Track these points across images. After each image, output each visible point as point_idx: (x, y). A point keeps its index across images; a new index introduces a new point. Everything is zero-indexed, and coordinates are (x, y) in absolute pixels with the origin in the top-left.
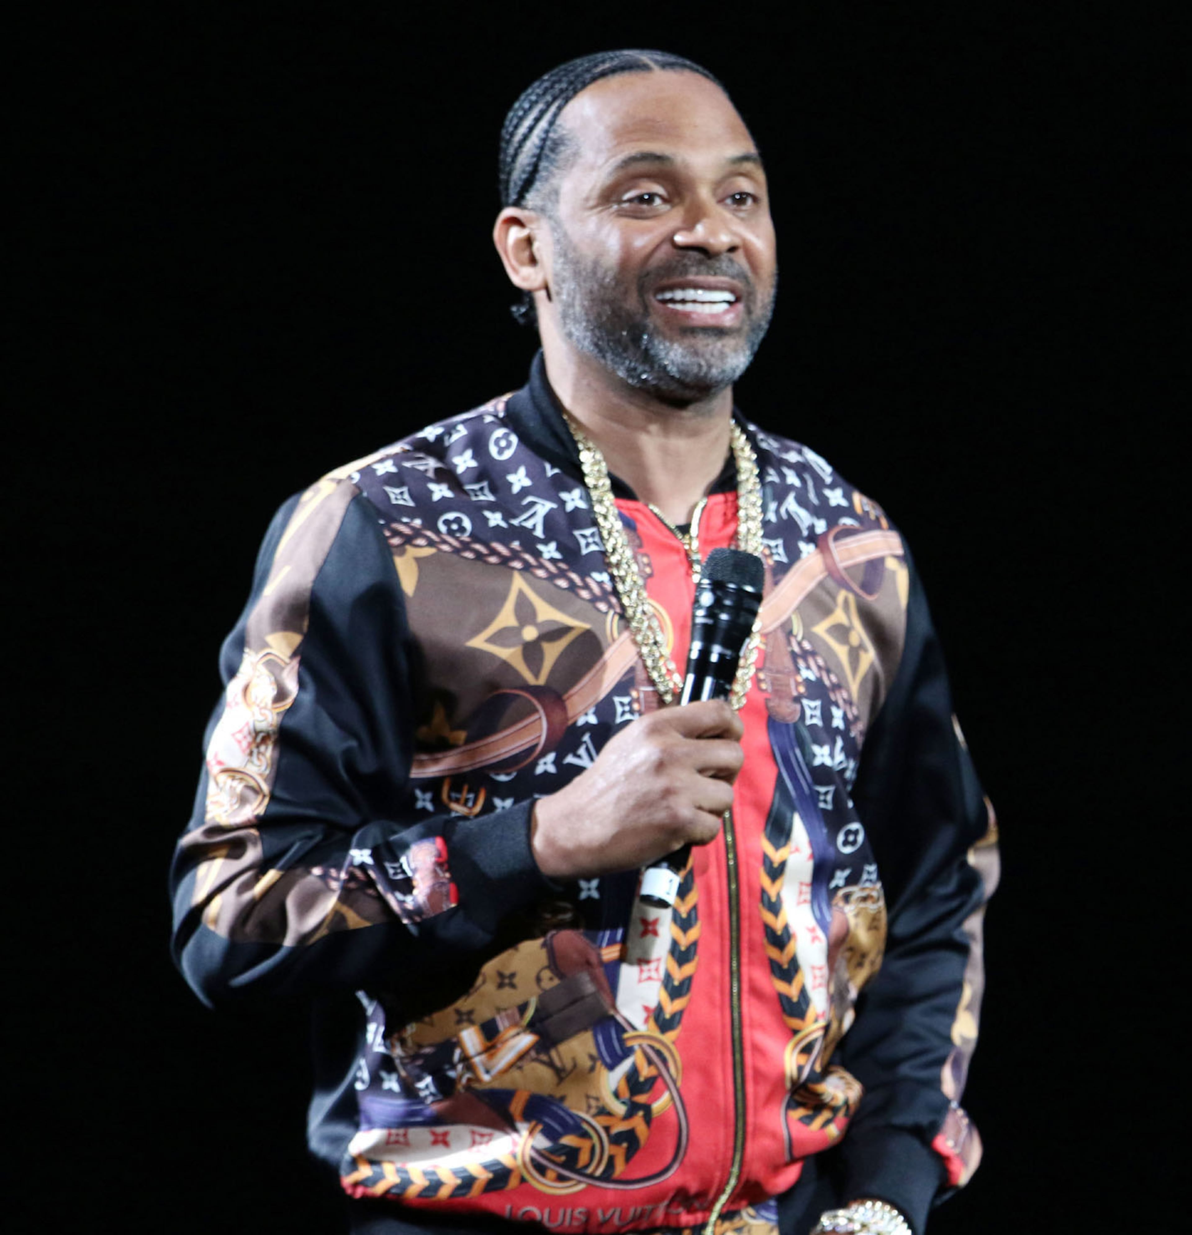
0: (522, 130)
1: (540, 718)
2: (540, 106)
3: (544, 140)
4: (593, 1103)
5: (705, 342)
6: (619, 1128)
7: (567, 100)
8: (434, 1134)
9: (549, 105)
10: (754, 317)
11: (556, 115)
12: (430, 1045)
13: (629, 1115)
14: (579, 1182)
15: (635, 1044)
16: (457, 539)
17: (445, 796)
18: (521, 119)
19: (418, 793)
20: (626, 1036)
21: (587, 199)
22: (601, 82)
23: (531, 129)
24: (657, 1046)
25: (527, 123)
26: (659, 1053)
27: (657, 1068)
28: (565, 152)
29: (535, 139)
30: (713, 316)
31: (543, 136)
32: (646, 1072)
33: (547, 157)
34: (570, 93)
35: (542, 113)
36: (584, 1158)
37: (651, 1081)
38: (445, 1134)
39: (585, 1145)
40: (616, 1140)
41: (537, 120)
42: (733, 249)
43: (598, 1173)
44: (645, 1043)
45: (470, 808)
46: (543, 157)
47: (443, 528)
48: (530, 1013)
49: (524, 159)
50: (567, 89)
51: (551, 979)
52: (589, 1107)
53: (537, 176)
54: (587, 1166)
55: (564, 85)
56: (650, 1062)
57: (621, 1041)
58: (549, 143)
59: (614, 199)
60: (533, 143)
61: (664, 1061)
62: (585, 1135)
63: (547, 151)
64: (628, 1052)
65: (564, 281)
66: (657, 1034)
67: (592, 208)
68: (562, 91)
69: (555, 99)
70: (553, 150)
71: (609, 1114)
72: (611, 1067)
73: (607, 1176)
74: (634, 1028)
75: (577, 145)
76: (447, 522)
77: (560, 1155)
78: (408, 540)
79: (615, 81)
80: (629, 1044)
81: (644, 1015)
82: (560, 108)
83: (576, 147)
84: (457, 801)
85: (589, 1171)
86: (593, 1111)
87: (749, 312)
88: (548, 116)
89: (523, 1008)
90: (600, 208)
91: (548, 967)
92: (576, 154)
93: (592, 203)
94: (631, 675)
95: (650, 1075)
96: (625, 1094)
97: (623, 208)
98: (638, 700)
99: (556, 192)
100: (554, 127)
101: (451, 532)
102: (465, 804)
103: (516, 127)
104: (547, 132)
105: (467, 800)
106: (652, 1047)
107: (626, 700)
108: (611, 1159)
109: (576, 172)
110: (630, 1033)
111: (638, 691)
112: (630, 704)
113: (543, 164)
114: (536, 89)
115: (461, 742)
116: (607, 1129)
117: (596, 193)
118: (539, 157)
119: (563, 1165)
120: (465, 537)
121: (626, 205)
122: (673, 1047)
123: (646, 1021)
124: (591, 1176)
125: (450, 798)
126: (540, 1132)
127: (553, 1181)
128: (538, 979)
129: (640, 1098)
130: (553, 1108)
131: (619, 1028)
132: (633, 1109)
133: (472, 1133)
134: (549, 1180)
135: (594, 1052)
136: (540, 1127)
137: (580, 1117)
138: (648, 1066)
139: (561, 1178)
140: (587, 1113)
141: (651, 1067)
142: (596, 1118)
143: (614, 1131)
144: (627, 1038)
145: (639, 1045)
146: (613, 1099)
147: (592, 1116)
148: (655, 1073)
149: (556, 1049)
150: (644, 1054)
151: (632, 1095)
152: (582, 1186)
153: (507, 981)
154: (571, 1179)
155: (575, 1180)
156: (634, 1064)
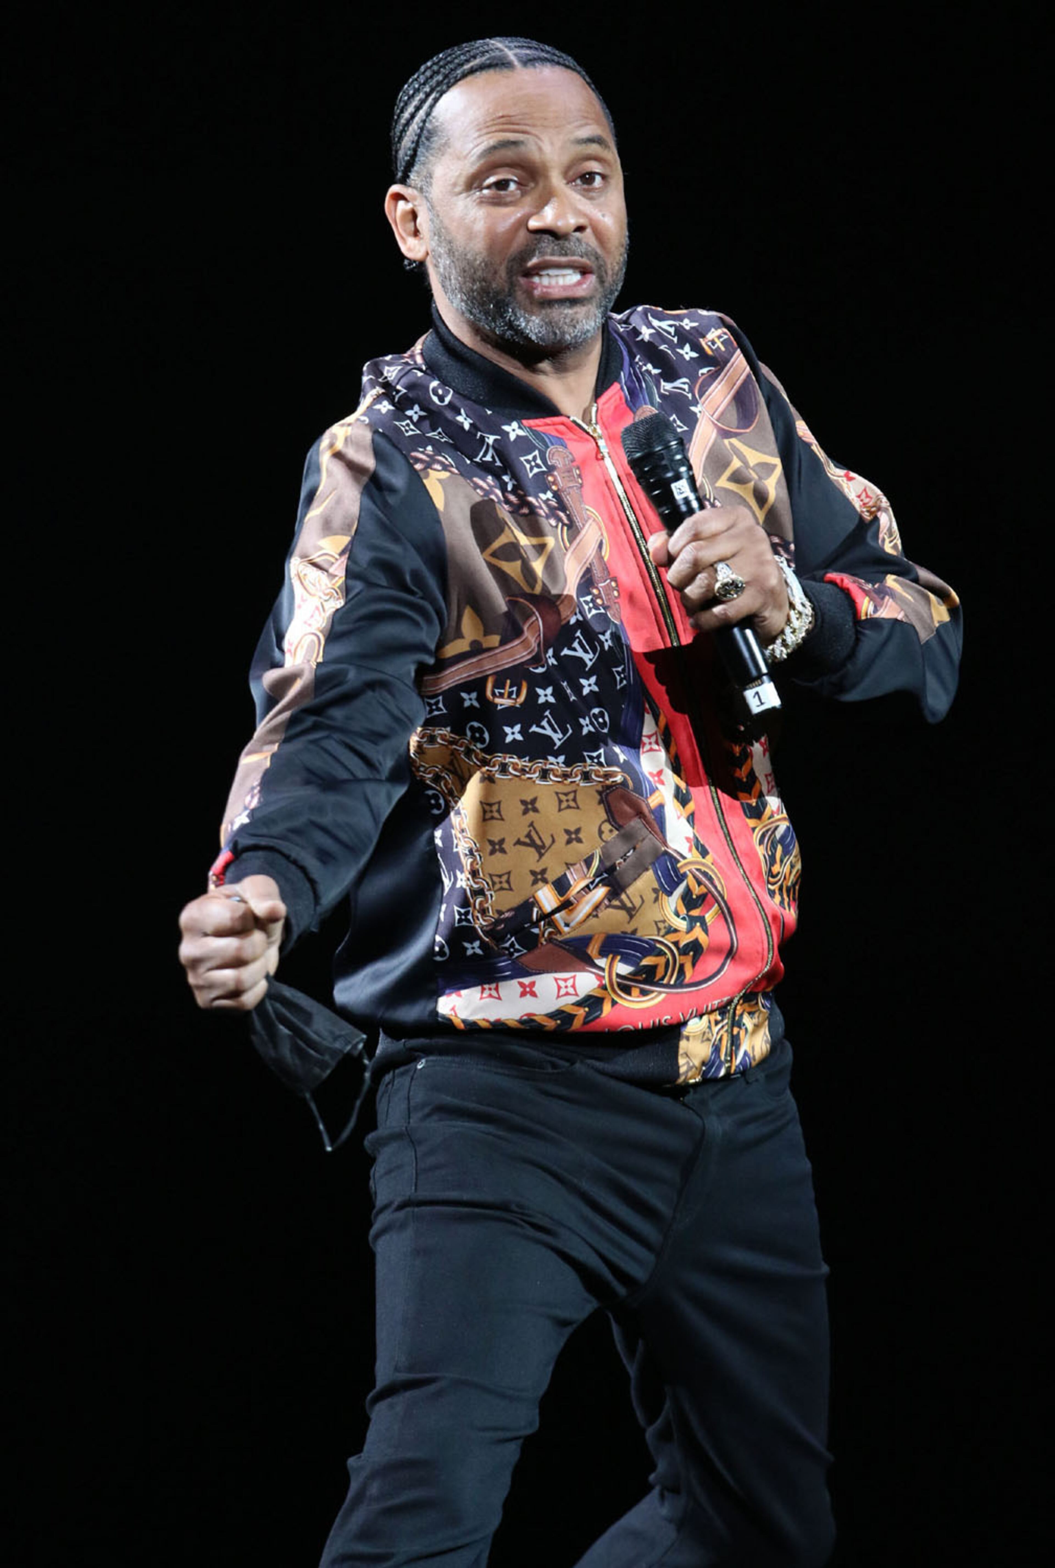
0: (406, 115)
1: (537, 619)
2: (421, 95)
3: (422, 129)
4: (661, 926)
5: (559, 311)
6: (685, 940)
7: (442, 93)
8: (522, 985)
9: (428, 95)
10: (607, 284)
11: (432, 107)
12: (508, 911)
13: (690, 929)
14: (660, 993)
15: (686, 870)
17: (489, 693)
18: (406, 104)
19: (464, 695)
20: (679, 865)
21: (455, 185)
22: (469, 78)
23: (413, 116)
24: (703, 869)
25: (411, 109)
26: (705, 874)
27: (706, 886)
28: (436, 142)
29: (414, 127)
30: (565, 288)
31: (421, 124)
32: (697, 891)
33: (424, 144)
34: (445, 87)
35: (423, 102)
36: (660, 972)
37: (703, 898)
38: (533, 984)
39: (661, 961)
40: (684, 951)
41: (418, 108)
42: (580, 229)
43: (672, 982)
44: (693, 868)
45: (515, 699)
46: (421, 143)
48: (596, 863)
49: (407, 142)
50: (442, 81)
51: (611, 831)
52: (659, 930)
53: (417, 159)
54: (663, 978)
55: (440, 78)
56: (699, 883)
57: (676, 870)
58: (425, 132)
59: (475, 185)
60: (414, 130)
61: (710, 879)
62: (661, 953)
63: (423, 139)
64: (682, 877)
65: (440, 256)
66: (700, 859)
67: (460, 193)
68: (439, 83)
69: (432, 90)
70: (428, 139)
71: (676, 931)
72: (670, 894)
73: (679, 984)
74: (684, 858)
75: (447, 136)
77: (641, 975)
78: (428, 466)
79: (481, 77)
80: (682, 871)
81: (687, 845)
82: (436, 100)
83: (446, 139)
84: (501, 695)
85: (665, 981)
86: (663, 931)
87: (601, 281)
88: (426, 107)
89: (588, 862)
90: (464, 195)
91: (608, 821)
92: (446, 144)
93: (458, 189)
94: (588, 576)
95: (701, 893)
96: (683, 911)
97: (484, 195)
98: (599, 596)
99: (430, 176)
100: (431, 118)
102: (509, 697)
103: (402, 111)
104: (424, 121)
105: (511, 694)
106: (698, 870)
107: (589, 598)
108: (682, 966)
109: (446, 160)
110: (683, 862)
111: (597, 588)
112: (592, 601)
113: (421, 150)
114: (420, 76)
115: (497, 644)
116: (676, 944)
117: (462, 181)
118: (417, 143)
119: (645, 982)
121: (485, 192)
122: (713, 867)
123: (690, 850)
124: (667, 986)
125: (494, 694)
126: (620, 961)
127: (638, 997)
128: (601, 832)
129: (695, 913)
130: (628, 940)
131: (673, 860)
132: (692, 921)
133: (556, 980)
134: (635, 997)
135: (656, 885)
136: (619, 958)
137: (653, 940)
138: (699, 886)
139: (644, 993)
140: (658, 935)
141: (702, 887)
142: (666, 937)
143: (682, 944)
144: (682, 867)
145: (689, 871)
146: (676, 918)
147: (663, 936)
148: (705, 890)
149: (626, 893)
150: (694, 877)
151: (688, 910)
152: (663, 996)
153: (573, 836)
154: (653, 992)
155: (656, 991)
156: (688, 886)
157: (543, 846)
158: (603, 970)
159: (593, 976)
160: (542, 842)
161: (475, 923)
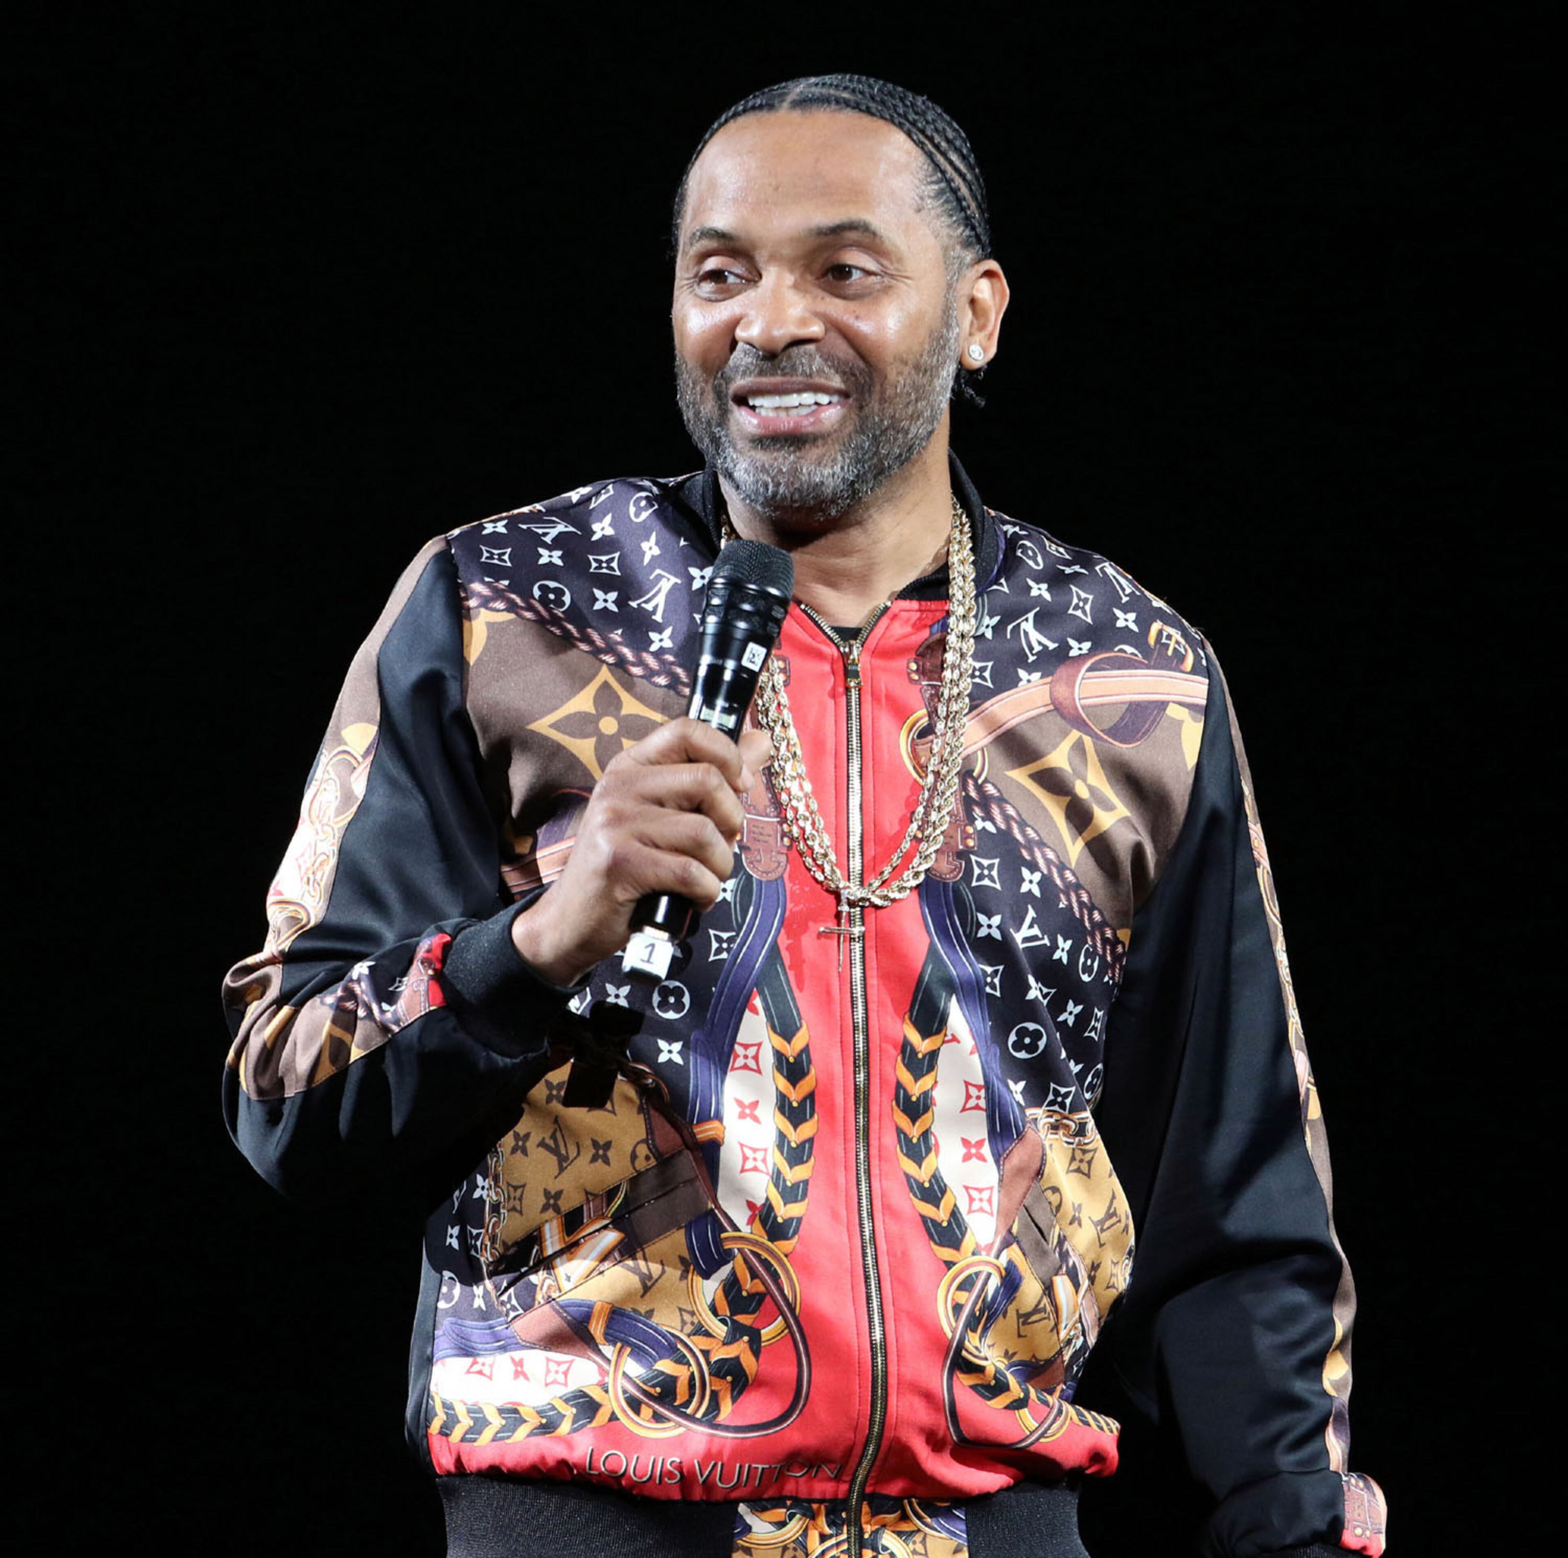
4: (687, 1317)
6: (720, 1354)
8: (513, 1361)
13: (728, 1341)
14: (678, 1424)
15: (735, 1247)
16: (549, 610)
20: (725, 1235)
24: (765, 1255)
26: (767, 1264)
27: (764, 1283)
32: (748, 1285)
36: (682, 1391)
37: (758, 1299)
38: (523, 1363)
39: (683, 1373)
40: (718, 1370)
43: (699, 1415)
44: (747, 1248)
47: (537, 593)
48: (617, 1201)
51: (647, 1157)
52: (684, 1323)
54: (687, 1404)
56: (754, 1275)
57: (718, 1242)
61: (775, 1276)
62: (681, 1360)
64: (726, 1257)
66: (764, 1240)
71: (707, 1334)
72: (705, 1274)
73: (709, 1421)
74: (736, 1229)
76: (544, 589)
77: (656, 1388)
78: (486, 602)
80: (727, 1246)
81: (748, 1213)
85: (689, 1411)
86: (689, 1328)
89: (611, 1195)
91: (646, 1141)
95: (755, 1290)
96: (723, 1309)
101: (544, 600)
106: (757, 1255)
108: (715, 1395)
110: (730, 1234)
119: (661, 1401)
120: (559, 612)
122: (787, 1261)
123: (750, 1221)
124: (691, 1418)
126: (630, 1355)
127: (649, 1421)
128: (634, 1157)
129: (745, 1319)
130: (640, 1325)
131: (716, 1226)
132: (736, 1332)
133: (548, 1360)
134: (644, 1420)
135: (686, 1255)
136: (629, 1350)
137: (673, 1335)
138: (752, 1278)
139: (657, 1418)
140: (682, 1331)
141: (757, 1281)
142: (692, 1337)
143: (714, 1358)
144: (727, 1239)
145: (739, 1249)
146: (712, 1316)
147: (689, 1336)
148: (761, 1288)
149: (643, 1250)
150: (746, 1261)
151: (734, 1313)
152: (681, 1430)
153: (601, 1152)
154: (669, 1420)
155: (674, 1421)
156: (733, 1273)
157: (566, 1158)
158: (608, 1361)
159: (595, 1367)
160: (567, 1153)
161: (482, 1256)
